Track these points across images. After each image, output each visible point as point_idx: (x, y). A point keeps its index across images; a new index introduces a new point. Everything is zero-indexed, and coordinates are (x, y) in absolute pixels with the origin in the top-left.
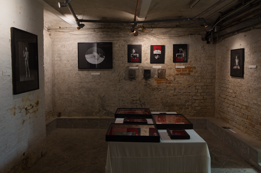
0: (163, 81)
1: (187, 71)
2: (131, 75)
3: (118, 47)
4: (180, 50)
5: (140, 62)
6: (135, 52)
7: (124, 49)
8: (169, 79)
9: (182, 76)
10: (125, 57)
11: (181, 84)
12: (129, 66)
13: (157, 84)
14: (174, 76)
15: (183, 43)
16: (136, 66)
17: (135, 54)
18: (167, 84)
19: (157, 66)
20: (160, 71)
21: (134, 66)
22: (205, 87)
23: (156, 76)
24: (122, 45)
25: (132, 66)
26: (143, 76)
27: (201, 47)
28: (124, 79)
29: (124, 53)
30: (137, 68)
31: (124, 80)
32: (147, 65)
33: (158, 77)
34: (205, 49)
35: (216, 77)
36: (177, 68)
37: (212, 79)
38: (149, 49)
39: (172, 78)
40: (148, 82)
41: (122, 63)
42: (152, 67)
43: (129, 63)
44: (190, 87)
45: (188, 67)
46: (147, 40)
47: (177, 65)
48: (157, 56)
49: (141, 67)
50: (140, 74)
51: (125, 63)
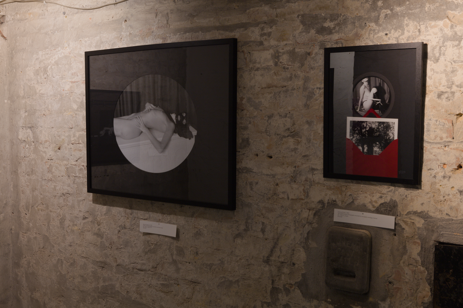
2: (337, 272)
3: (267, 68)
5: (413, 180)
6: (374, 106)
7: (306, 80)
10: (309, 141)
12: (333, 204)
16: (378, 211)
17: (373, 121)
21: (363, 208)
24: (292, 54)
25: (351, 206)
26: (426, 293)
28: (300, 285)
29: (306, 106)
30: (388, 221)
31: (298, 292)
41: (293, 179)
43: (332, 183)
49: (420, 223)
50: (407, 270)
51: (310, 176)
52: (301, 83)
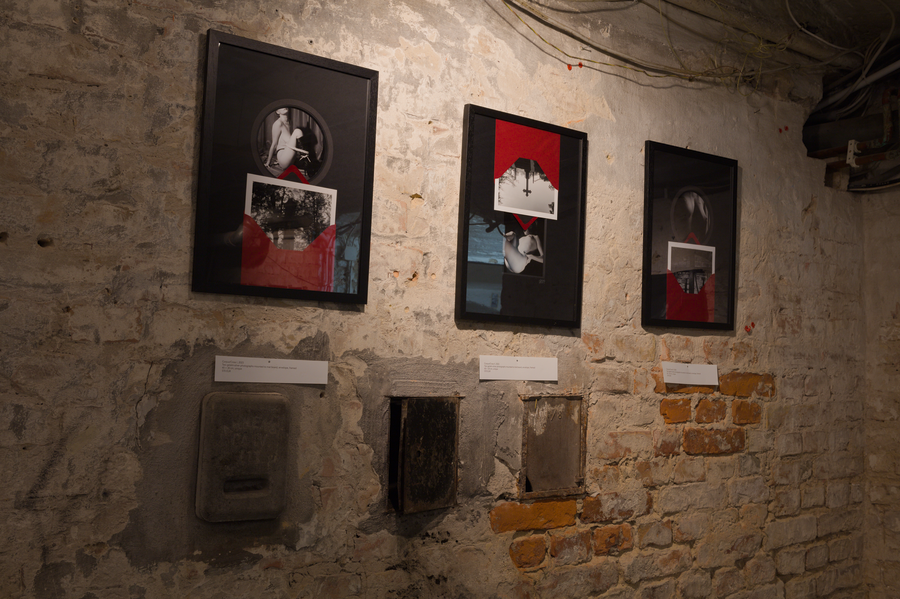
0: (559, 534)
1: (729, 411)
2: (231, 484)
4: (690, 204)
5: (355, 300)
6: (296, 160)
7: (152, 83)
8: (607, 505)
9: (698, 465)
10: (155, 212)
11: (691, 543)
12: (208, 349)
13: (512, 574)
14: (644, 468)
15: (705, 146)
16: (297, 354)
17: (296, 188)
18: (597, 561)
19: (523, 360)
20: (544, 411)
21: (269, 352)
22: (819, 556)
23: (504, 480)
24: (119, 18)
25: (244, 349)
26: (374, 488)
27: (799, 207)
28: (123, 540)
29: (152, 138)
30: (315, 372)
31: (119, 557)
32: (425, 347)
33: (528, 487)
34: (816, 226)
35: (873, 460)
36: (672, 388)
37: (851, 477)
38: (450, 142)
39: (630, 488)
40: (422, 551)
41: (112, 296)
42: (474, 366)
43: (208, 303)
44: (741, 563)
45: (734, 375)
46: (432, 33)
47: (662, 351)
48: (525, 243)
49: (360, 369)
50: (344, 455)
51: (155, 289)
52: (138, 86)
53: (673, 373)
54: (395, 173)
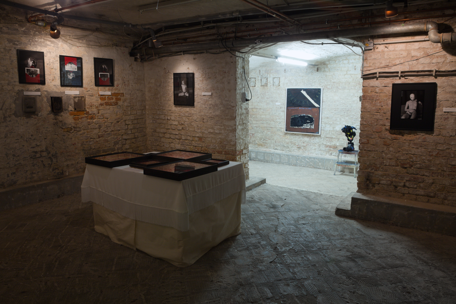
0: (82, 116)
1: (114, 99)
2: (28, 107)
4: (103, 67)
5: (44, 83)
6: (32, 65)
7: (10, 57)
8: (90, 112)
9: (108, 107)
10: (13, 73)
11: (107, 119)
12: (22, 91)
13: (73, 121)
14: (97, 107)
15: (106, 57)
16: (35, 91)
17: (33, 69)
18: (89, 120)
19: (72, 91)
20: (77, 99)
21: (31, 91)
22: (135, 122)
23: (71, 108)
24: (4, 49)
25: (28, 90)
26: (49, 109)
27: (128, 65)
28: (14, 114)
29: (11, 64)
30: (39, 93)
31: (14, 116)
32: (55, 90)
33: (75, 109)
34: (133, 68)
35: (147, 107)
36: (101, 95)
37: (143, 110)
38: (57, 61)
39: (95, 110)
40: (58, 117)
41: (8, 84)
42: (64, 92)
43: (22, 85)
44: (118, 122)
45: (115, 93)
46: (52, 45)
47: (100, 90)
48: (71, 74)
49: (46, 93)
50: (44, 104)
51: (14, 83)
52: (8, 57)
53: (101, 93)
54: (48, 66)
